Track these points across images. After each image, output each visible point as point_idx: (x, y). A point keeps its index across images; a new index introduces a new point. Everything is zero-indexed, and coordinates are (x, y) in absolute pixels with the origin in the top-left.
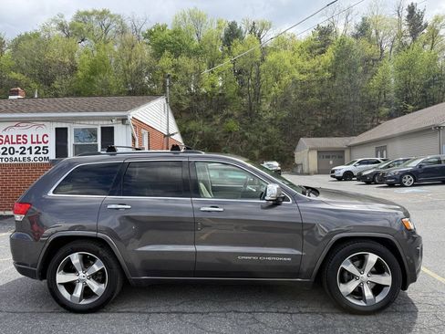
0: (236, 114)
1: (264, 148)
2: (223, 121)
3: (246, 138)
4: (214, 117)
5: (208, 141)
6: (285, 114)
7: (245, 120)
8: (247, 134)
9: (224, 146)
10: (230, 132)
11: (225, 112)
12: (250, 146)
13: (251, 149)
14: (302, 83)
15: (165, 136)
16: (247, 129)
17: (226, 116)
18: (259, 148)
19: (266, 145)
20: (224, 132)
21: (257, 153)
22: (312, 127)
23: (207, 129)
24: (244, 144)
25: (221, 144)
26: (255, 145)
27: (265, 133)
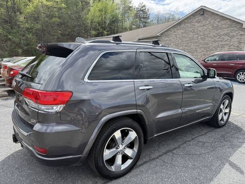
1: (25, 48)
3: (10, 39)
6: (39, 26)
7: (6, 26)
8: (10, 37)
12: (14, 45)
14: (48, 7)
16: (9, 33)
18: (21, 48)
19: (26, 45)
21: (20, 51)
22: (56, 37)
24: (9, 43)
26: (18, 45)
27: (24, 38)
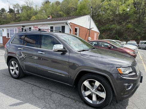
0: (132, 21)
1: (143, 35)
2: (126, 24)
3: (135, 31)
4: (122, 22)
5: (118, 32)
7: (136, 24)
8: (136, 29)
9: (125, 34)
10: (128, 28)
11: (128, 21)
13: (137, 35)
15: (88, 29)
16: (136, 27)
17: (128, 22)
18: (141, 35)
20: (126, 29)
21: (139, 37)
23: (118, 27)
24: (134, 33)
25: (124, 33)
26: (139, 34)
